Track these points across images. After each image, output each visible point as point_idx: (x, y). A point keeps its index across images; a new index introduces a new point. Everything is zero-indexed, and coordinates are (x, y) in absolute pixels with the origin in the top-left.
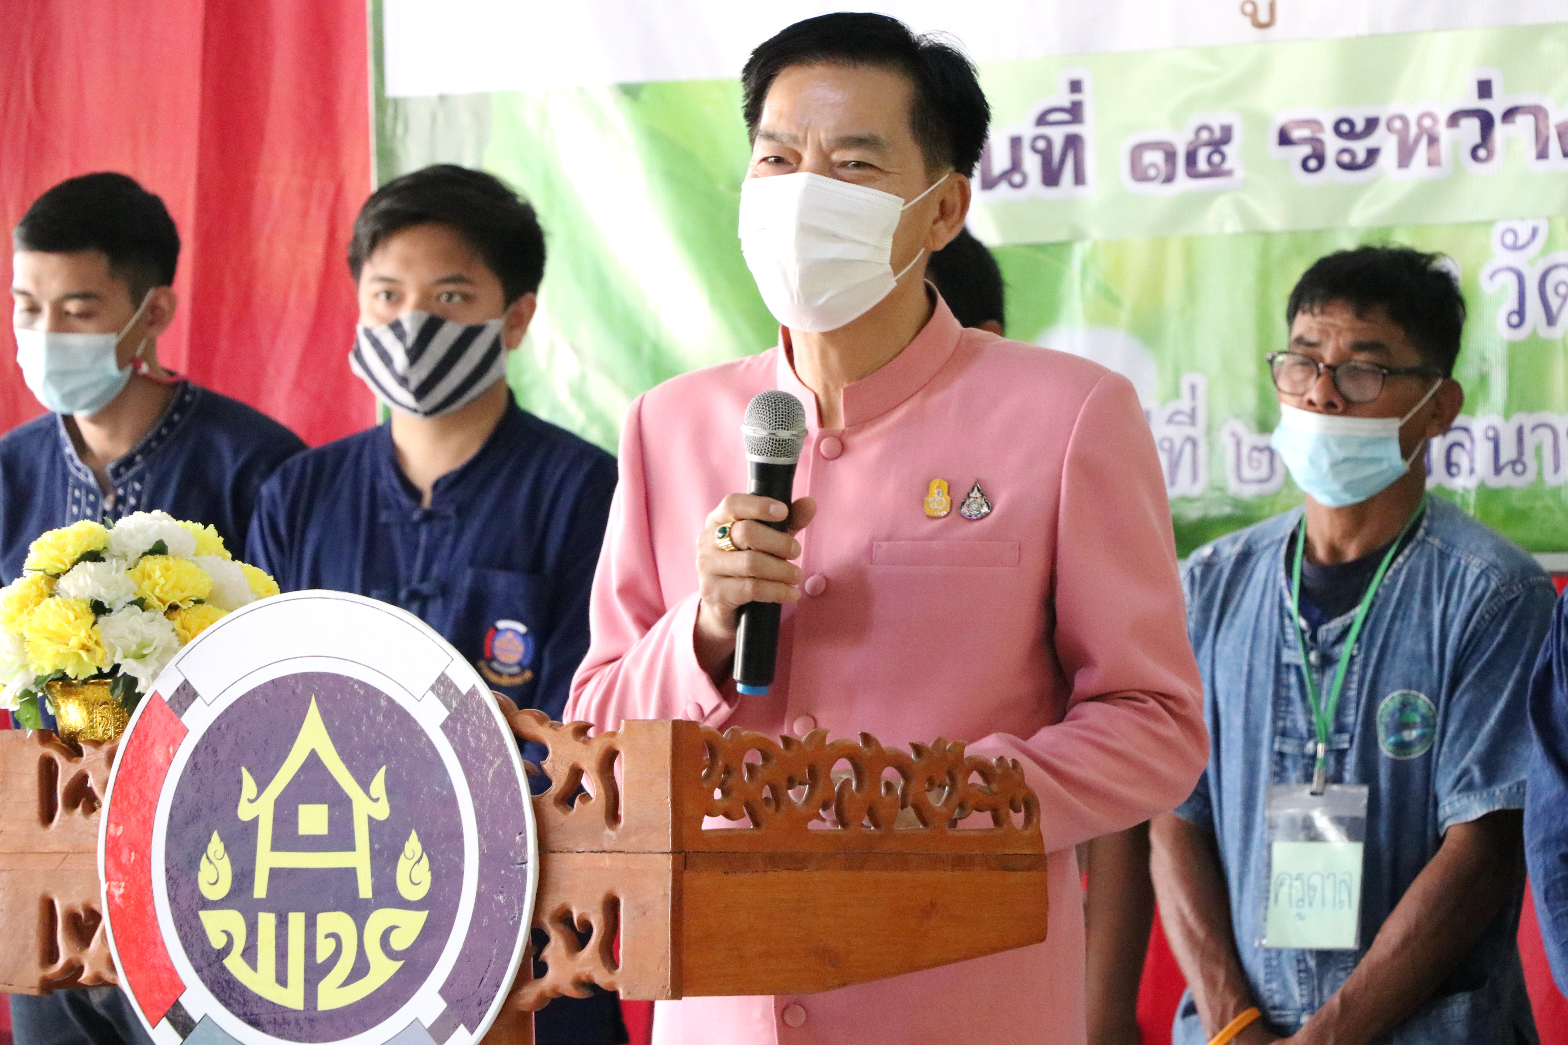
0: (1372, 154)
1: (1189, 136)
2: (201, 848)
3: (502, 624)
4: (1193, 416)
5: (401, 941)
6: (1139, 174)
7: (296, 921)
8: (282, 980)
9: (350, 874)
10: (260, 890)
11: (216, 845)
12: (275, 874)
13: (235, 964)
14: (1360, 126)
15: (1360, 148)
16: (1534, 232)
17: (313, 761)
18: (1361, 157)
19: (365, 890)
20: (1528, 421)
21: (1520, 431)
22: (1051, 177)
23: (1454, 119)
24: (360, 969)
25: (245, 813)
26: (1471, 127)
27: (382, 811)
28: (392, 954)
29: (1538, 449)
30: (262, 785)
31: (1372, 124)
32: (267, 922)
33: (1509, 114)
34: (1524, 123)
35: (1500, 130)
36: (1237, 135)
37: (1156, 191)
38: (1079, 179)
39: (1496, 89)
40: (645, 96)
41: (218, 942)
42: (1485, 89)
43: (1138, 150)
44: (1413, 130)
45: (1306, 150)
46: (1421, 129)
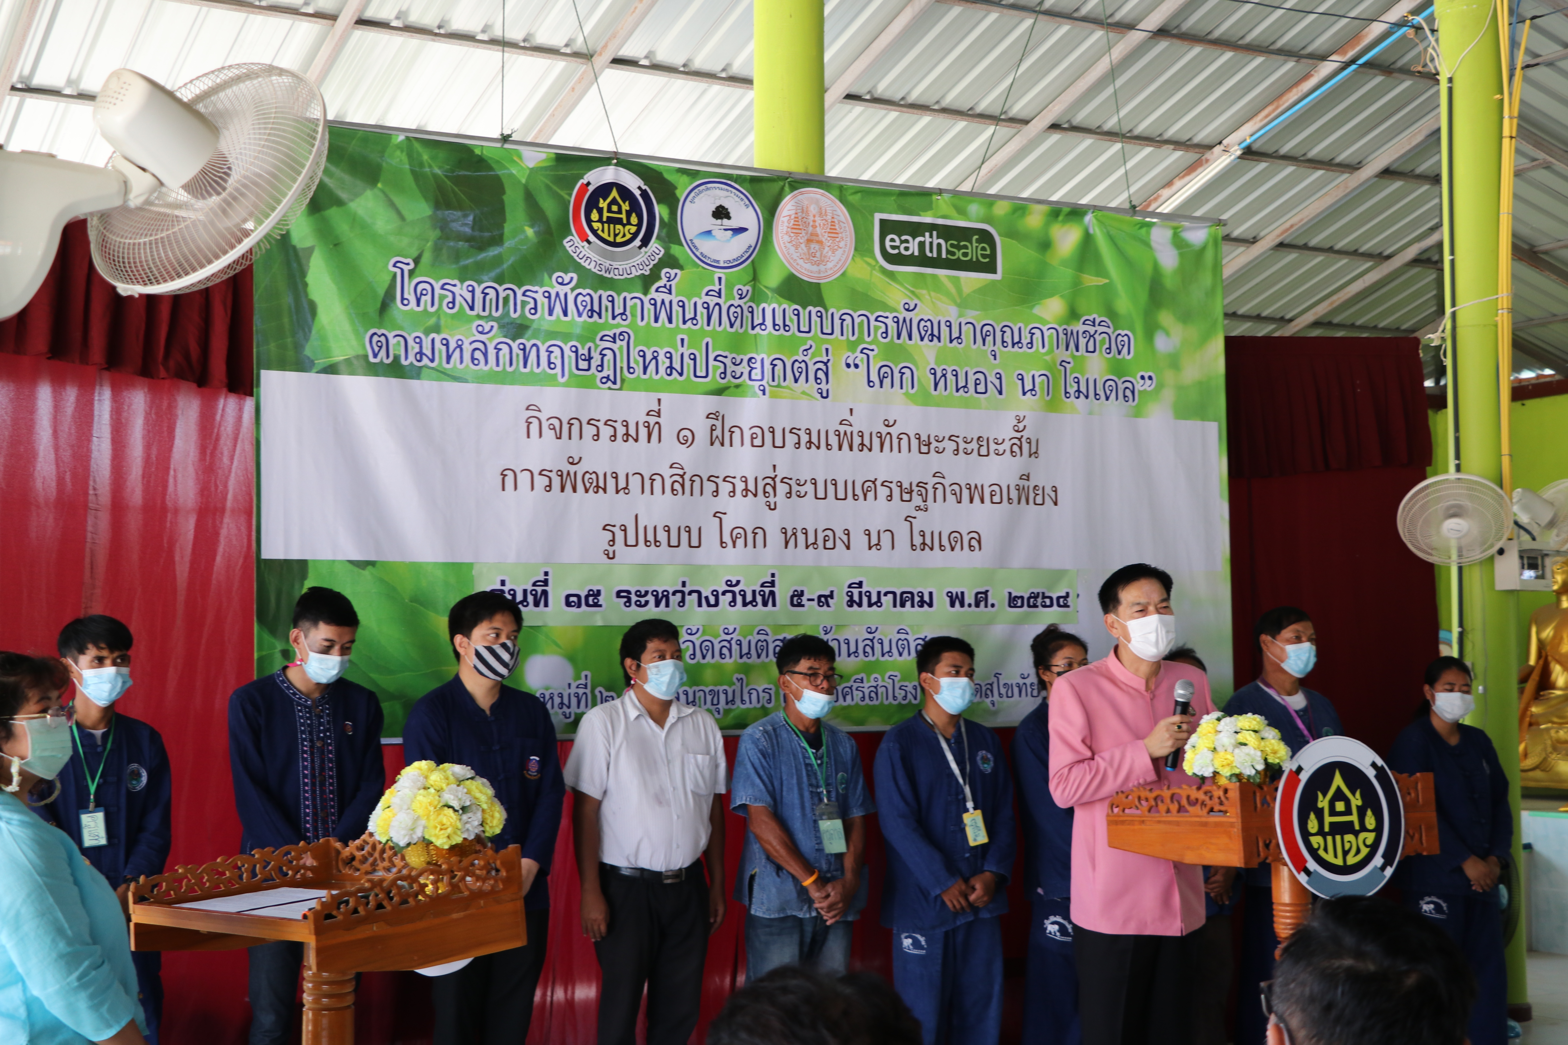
0: (647, 602)
1: (586, 593)
2: (1308, 817)
3: (532, 758)
4: (586, 686)
5: (1369, 842)
6: (568, 604)
7: (1338, 838)
8: (1336, 856)
9: (1352, 823)
10: (1327, 829)
11: (1312, 816)
12: (1331, 824)
13: (1321, 853)
14: (643, 593)
15: (643, 600)
16: (698, 629)
17: (1339, 789)
18: (643, 603)
19: (1357, 827)
20: (697, 688)
21: (694, 692)
22: (537, 604)
23: (674, 593)
24: (1358, 851)
25: (1320, 805)
26: (679, 595)
27: (1360, 803)
28: (1367, 846)
29: (700, 698)
30: (1324, 795)
31: (647, 592)
32: (1329, 838)
33: (690, 593)
34: (695, 595)
35: (687, 598)
36: (603, 593)
37: (574, 610)
38: (546, 605)
39: (687, 584)
40: (377, 565)
41: (1316, 846)
42: (684, 584)
43: (568, 597)
44: (660, 595)
45: (625, 600)
46: (663, 596)
